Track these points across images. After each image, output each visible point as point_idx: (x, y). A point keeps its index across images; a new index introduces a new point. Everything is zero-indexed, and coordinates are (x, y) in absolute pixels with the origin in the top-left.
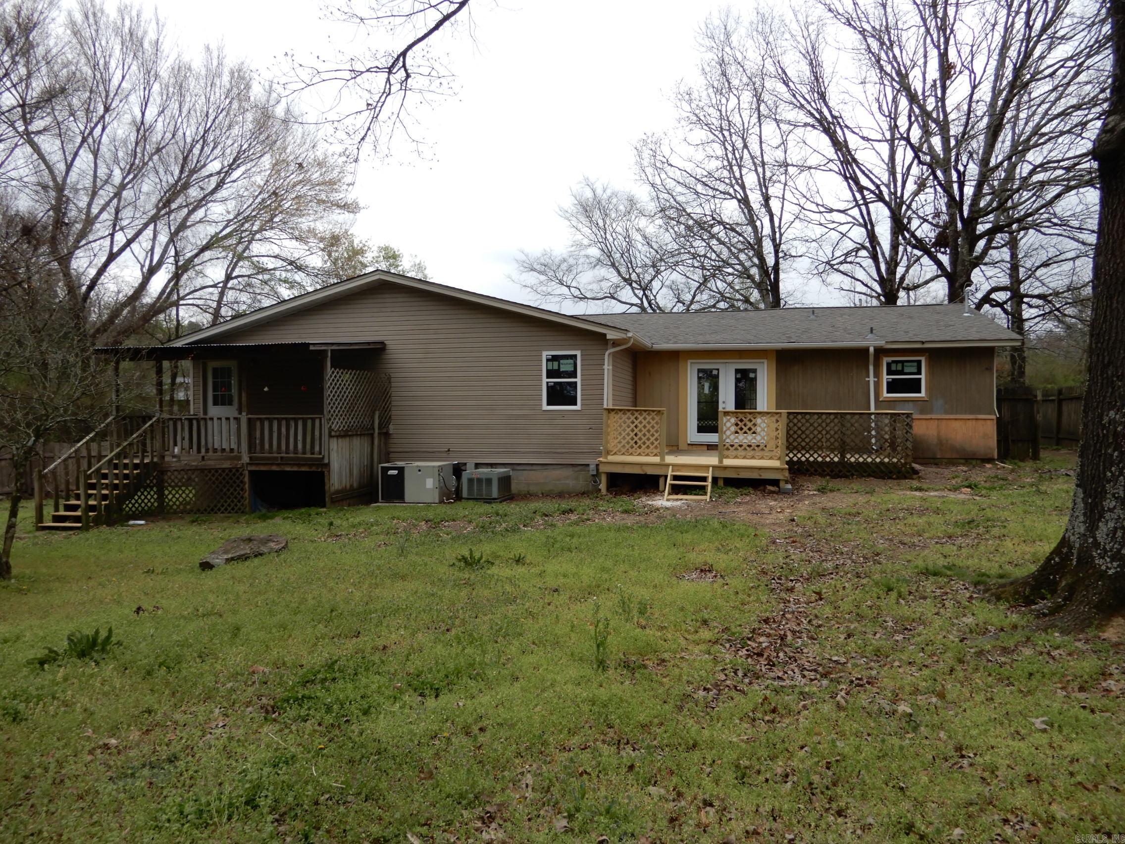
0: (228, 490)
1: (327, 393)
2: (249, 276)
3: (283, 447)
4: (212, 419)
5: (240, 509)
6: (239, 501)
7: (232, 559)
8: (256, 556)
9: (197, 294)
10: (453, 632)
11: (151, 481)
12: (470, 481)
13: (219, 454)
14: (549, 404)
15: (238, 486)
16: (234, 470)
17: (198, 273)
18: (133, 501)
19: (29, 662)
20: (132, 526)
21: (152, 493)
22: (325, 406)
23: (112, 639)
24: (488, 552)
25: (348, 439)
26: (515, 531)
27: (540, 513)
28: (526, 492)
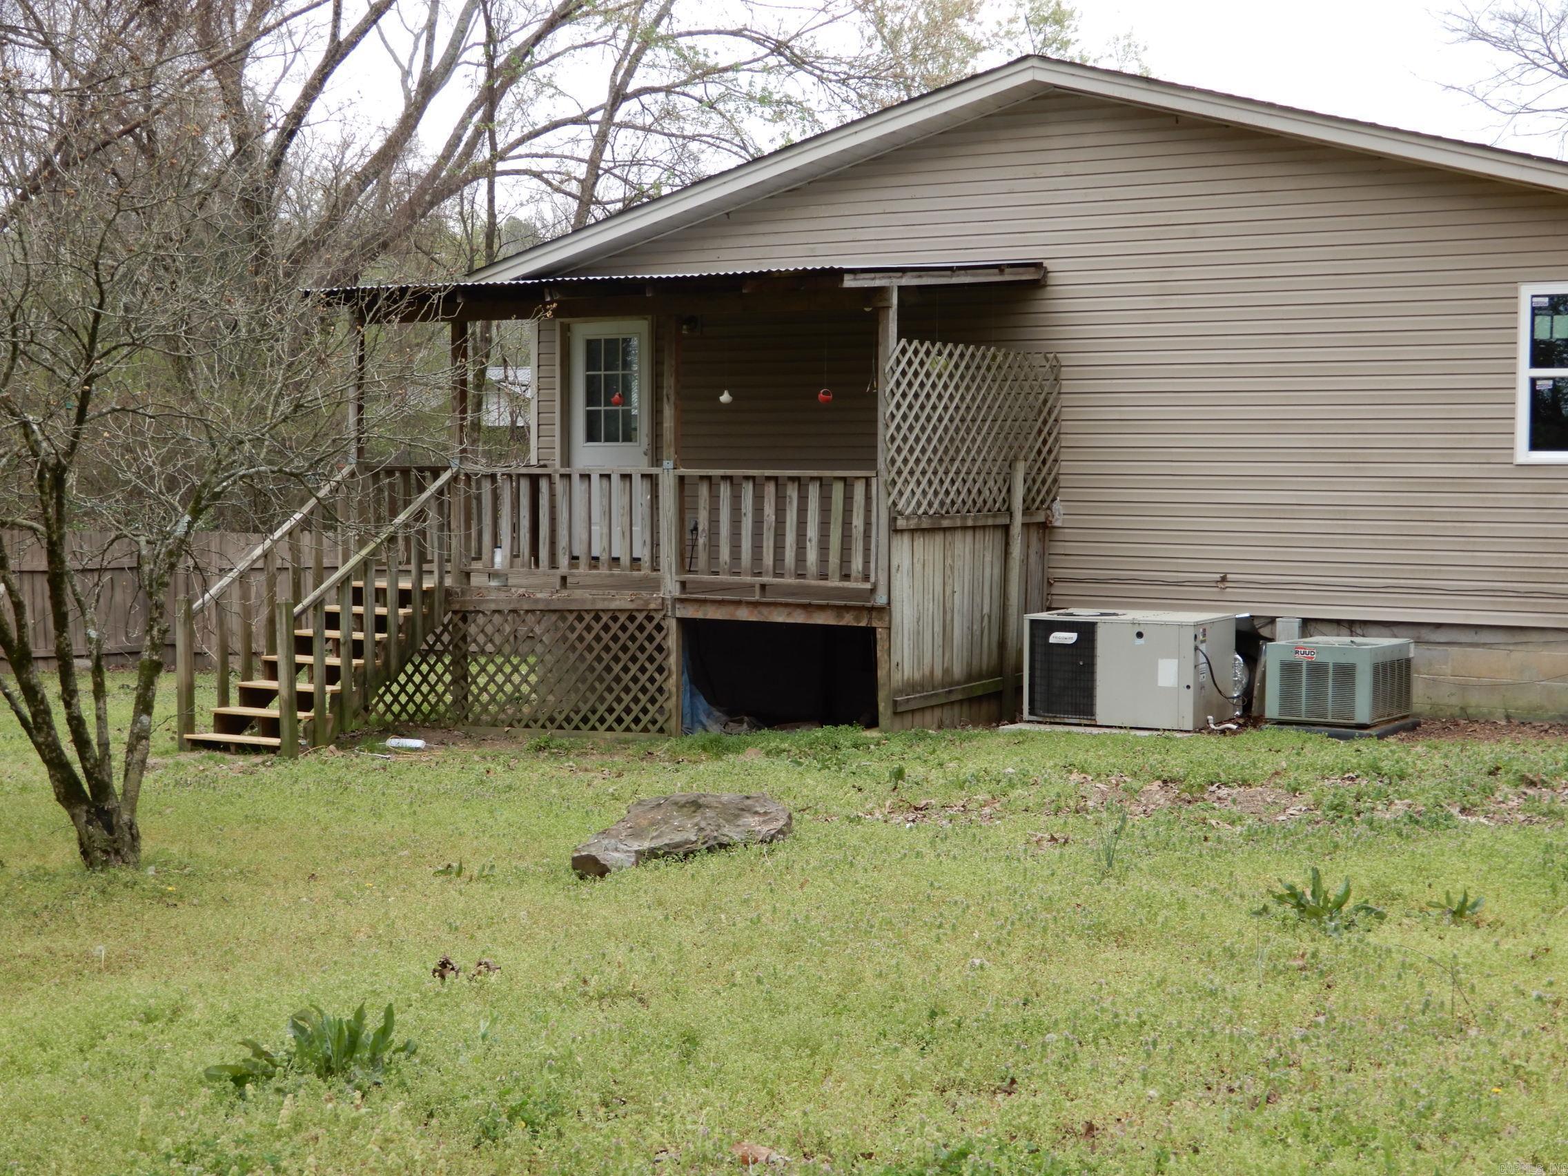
0: (626, 669)
1: (886, 408)
2: (668, 90)
3: (768, 559)
4: (586, 477)
5: (654, 722)
6: (653, 701)
7: (653, 854)
8: (710, 850)
9: (538, 145)
10: (1285, 1105)
11: (438, 638)
12: (1290, 669)
13: (603, 570)
14: (1535, 445)
15: (651, 659)
16: (640, 617)
17: (541, 86)
18: (395, 688)
19: (212, 1075)
20: (397, 751)
21: (439, 668)
22: (881, 446)
23: (393, 1036)
24: (1366, 882)
25: (939, 538)
26: (1438, 824)
27: (1511, 776)
28: (1457, 711)
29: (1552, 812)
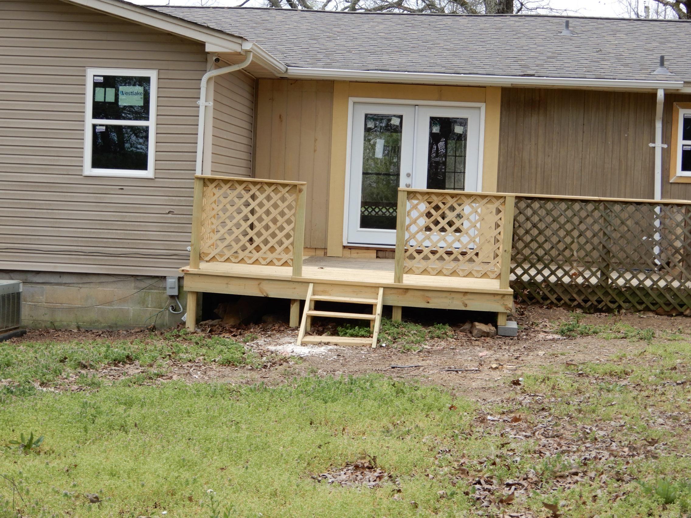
14: (96, 164)
26: (24, 393)
27: (72, 362)
28: (48, 324)
29: (94, 383)
